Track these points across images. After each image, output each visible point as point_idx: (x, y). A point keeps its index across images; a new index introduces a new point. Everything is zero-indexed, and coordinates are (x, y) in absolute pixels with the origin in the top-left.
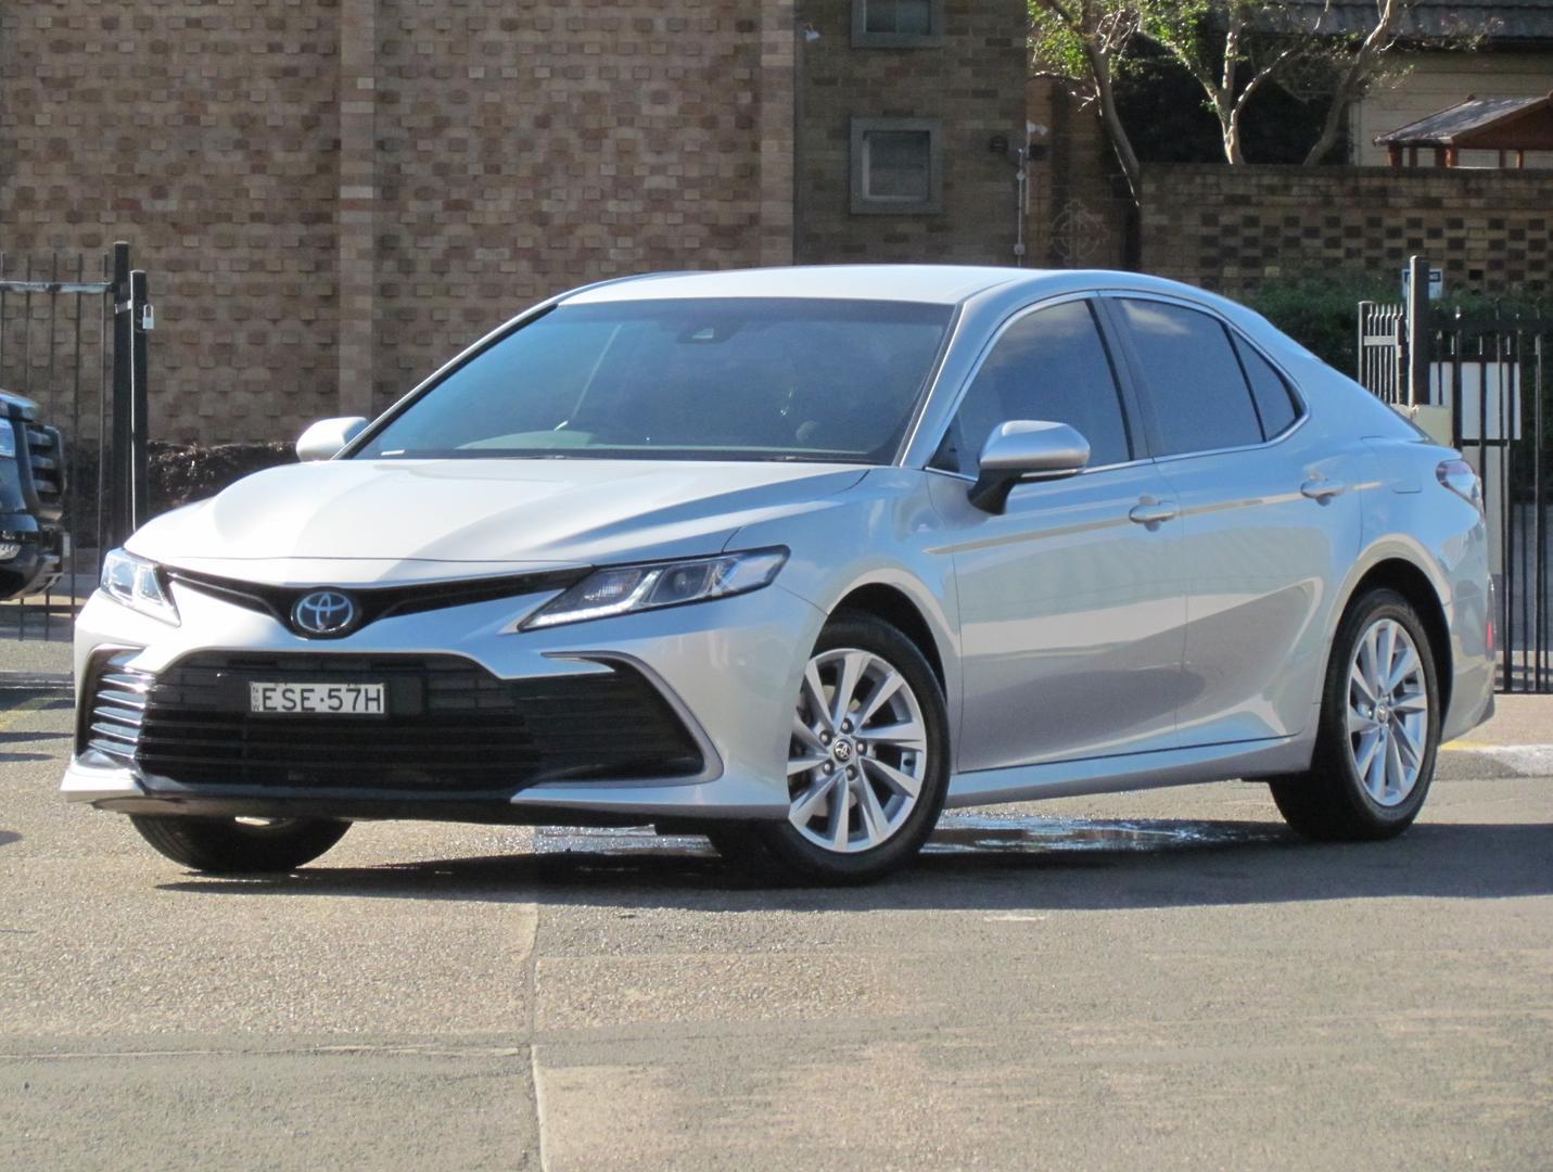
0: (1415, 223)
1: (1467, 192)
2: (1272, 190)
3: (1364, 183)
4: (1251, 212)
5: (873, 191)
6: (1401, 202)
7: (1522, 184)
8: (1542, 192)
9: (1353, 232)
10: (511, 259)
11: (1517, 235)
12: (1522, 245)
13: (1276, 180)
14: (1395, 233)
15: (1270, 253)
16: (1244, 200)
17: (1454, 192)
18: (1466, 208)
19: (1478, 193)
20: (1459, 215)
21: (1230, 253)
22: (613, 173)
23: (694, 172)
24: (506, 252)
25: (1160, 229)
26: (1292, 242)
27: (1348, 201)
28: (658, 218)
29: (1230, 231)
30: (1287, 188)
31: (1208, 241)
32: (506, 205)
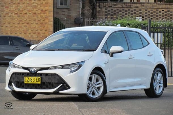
0: (135, 10)
1: (142, 6)
2: (115, 5)
3: (128, 4)
4: (112, 8)
5: (60, 5)
6: (133, 7)
7: (150, 5)
8: (152, 6)
9: (126, 11)
10: (14, 15)
11: (149, 12)
12: (150, 13)
13: (115, 4)
14: (132, 11)
15: (115, 14)
16: (111, 7)
17: (140, 6)
18: (142, 8)
19: (143, 6)
20: (141, 9)
21: (109, 14)
22: (28, 3)
23: (39, 3)
24: (14, 14)
25: (99, 10)
26: (118, 12)
27: (125, 7)
28: (35, 9)
29: (109, 11)
30: (117, 5)
31: (106, 12)
32: (14, 7)
